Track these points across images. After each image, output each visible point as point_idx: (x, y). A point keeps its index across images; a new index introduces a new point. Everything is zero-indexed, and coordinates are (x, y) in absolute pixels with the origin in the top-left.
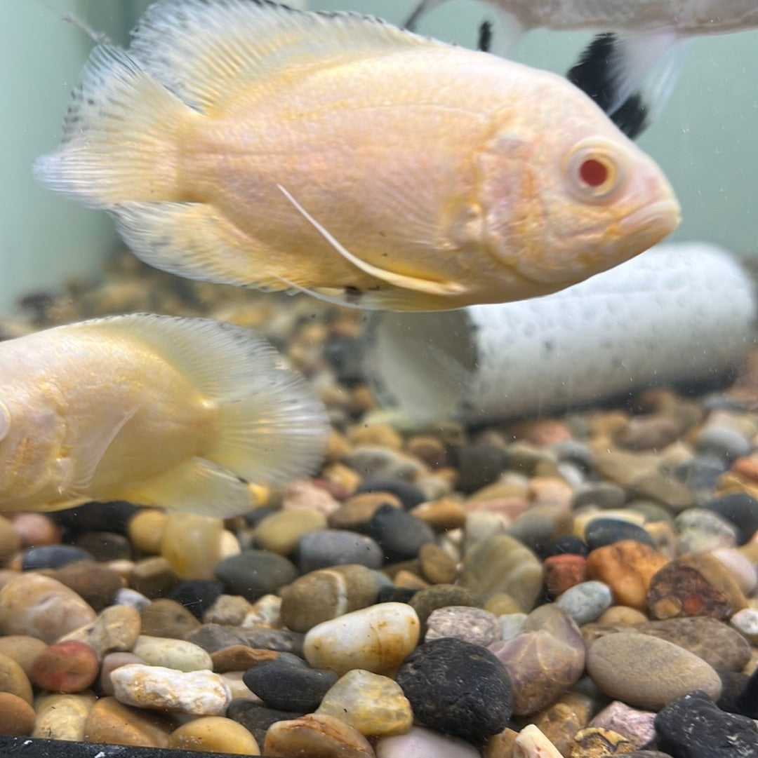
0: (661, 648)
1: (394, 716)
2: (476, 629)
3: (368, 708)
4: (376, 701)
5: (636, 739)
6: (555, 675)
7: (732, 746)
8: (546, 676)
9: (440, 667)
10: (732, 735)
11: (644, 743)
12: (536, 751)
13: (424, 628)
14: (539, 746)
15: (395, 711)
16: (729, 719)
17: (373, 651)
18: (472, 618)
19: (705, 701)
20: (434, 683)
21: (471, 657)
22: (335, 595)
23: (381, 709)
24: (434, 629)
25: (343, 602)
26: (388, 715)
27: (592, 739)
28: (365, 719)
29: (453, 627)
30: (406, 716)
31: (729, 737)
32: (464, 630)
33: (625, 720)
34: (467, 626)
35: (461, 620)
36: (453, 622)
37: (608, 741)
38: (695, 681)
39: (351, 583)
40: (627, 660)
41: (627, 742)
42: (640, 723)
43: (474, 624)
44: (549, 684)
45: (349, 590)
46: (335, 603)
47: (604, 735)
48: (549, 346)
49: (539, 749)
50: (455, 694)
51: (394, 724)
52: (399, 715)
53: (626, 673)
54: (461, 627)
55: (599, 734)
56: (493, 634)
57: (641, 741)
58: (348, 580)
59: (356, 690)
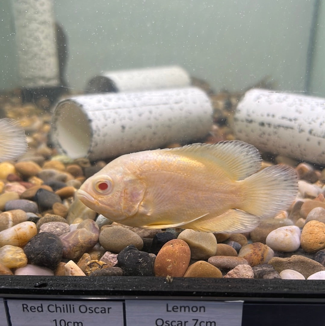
0: (123, 231)
1: (19, 260)
2: (58, 229)
3: (8, 258)
4: (12, 255)
5: (112, 264)
6: (85, 244)
7: (140, 263)
8: (81, 244)
9: (37, 242)
10: (140, 259)
11: (114, 265)
12: (71, 270)
13: (38, 230)
14: (72, 267)
15: (19, 258)
16: (139, 253)
17: (15, 239)
18: (57, 225)
19: (133, 248)
20: (34, 247)
21: (49, 238)
22: (8, 221)
23: (13, 258)
24: (42, 230)
25: (11, 223)
26: (16, 260)
27: (93, 264)
28: (8, 262)
29: (49, 229)
30: (24, 260)
31: (139, 260)
32: (53, 230)
33: (108, 257)
34: (54, 228)
35: (52, 226)
36: (49, 227)
37: (99, 265)
38: (132, 241)
39: (14, 216)
40: (111, 236)
41: (106, 264)
42: (113, 258)
43: (57, 227)
44: (82, 247)
45: (13, 219)
46: (8, 224)
47: (98, 262)
48: (123, 127)
49: (72, 269)
50: (40, 251)
51: (19, 263)
52: (21, 260)
53: (110, 240)
54: (52, 228)
55: (96, 262)
56: (66, 231)
57: (113, 264)
58: (13, 215)
59: (5, 252)
